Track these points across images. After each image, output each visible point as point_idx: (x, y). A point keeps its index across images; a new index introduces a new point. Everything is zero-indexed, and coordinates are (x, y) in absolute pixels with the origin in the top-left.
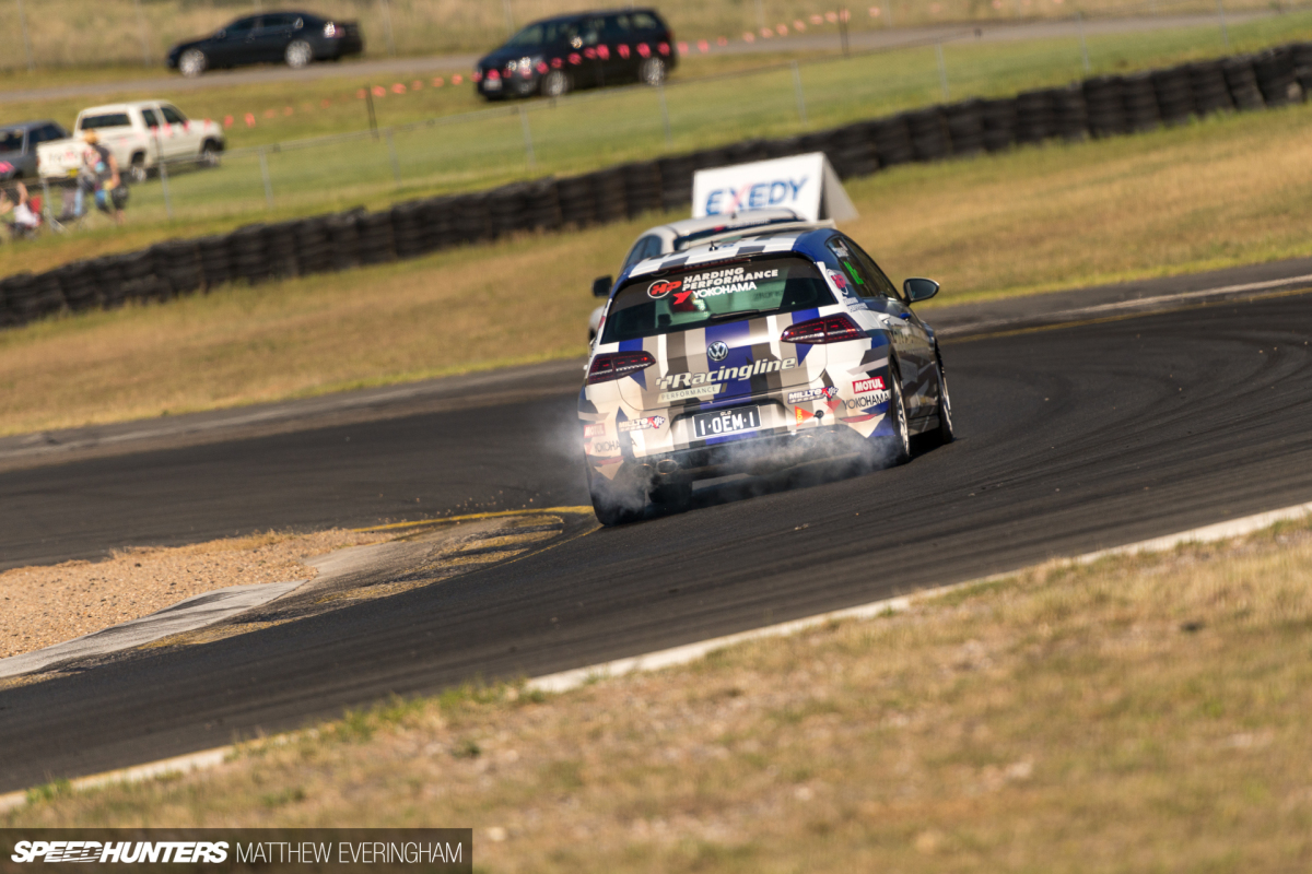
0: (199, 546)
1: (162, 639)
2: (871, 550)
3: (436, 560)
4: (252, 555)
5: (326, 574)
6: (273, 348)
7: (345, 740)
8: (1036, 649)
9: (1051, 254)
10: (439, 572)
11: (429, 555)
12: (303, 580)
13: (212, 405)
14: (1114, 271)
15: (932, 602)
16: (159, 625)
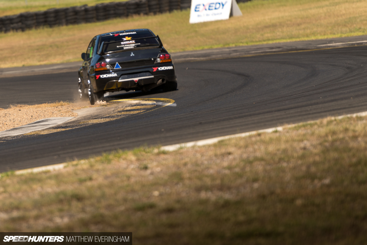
0: (39, 105)
1: (31, 132)
2: (264, 113)
3: (116, 112)
4: (56, 109)
5: (81, 115)
6: (58, 47)
7: (103, 162)
8: (327, 144)
9: (304, 29)
10: (118, 116)
11: (113, 111)
12: (73, 117)
13: (38, 64)
14: (324, 35)
15: (290, 129)
16: (29, 128)
